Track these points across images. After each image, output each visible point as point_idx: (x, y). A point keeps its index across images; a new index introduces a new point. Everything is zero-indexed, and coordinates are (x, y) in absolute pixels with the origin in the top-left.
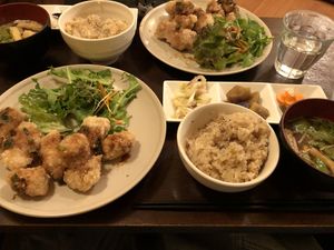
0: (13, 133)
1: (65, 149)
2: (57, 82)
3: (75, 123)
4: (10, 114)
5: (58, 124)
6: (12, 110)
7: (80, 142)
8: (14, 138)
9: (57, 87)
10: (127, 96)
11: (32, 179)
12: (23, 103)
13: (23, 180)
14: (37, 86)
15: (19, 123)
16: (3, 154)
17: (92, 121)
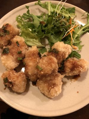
0: (9, 43)
1: (42, 70)
2: (40, 11)
3: (47, 42)
4: (8, 29)
5: (37, 41)
6: (10, 26)
7: (54, 65)
8: (9, 47)
9: (39, 14)
10: (83, 30)
11: (17, 83)
12: (18, 22)
13: (11, 83)
14: (28, 12)
15: (14, 36)
16: (2, 58)
17: (61, 46)
